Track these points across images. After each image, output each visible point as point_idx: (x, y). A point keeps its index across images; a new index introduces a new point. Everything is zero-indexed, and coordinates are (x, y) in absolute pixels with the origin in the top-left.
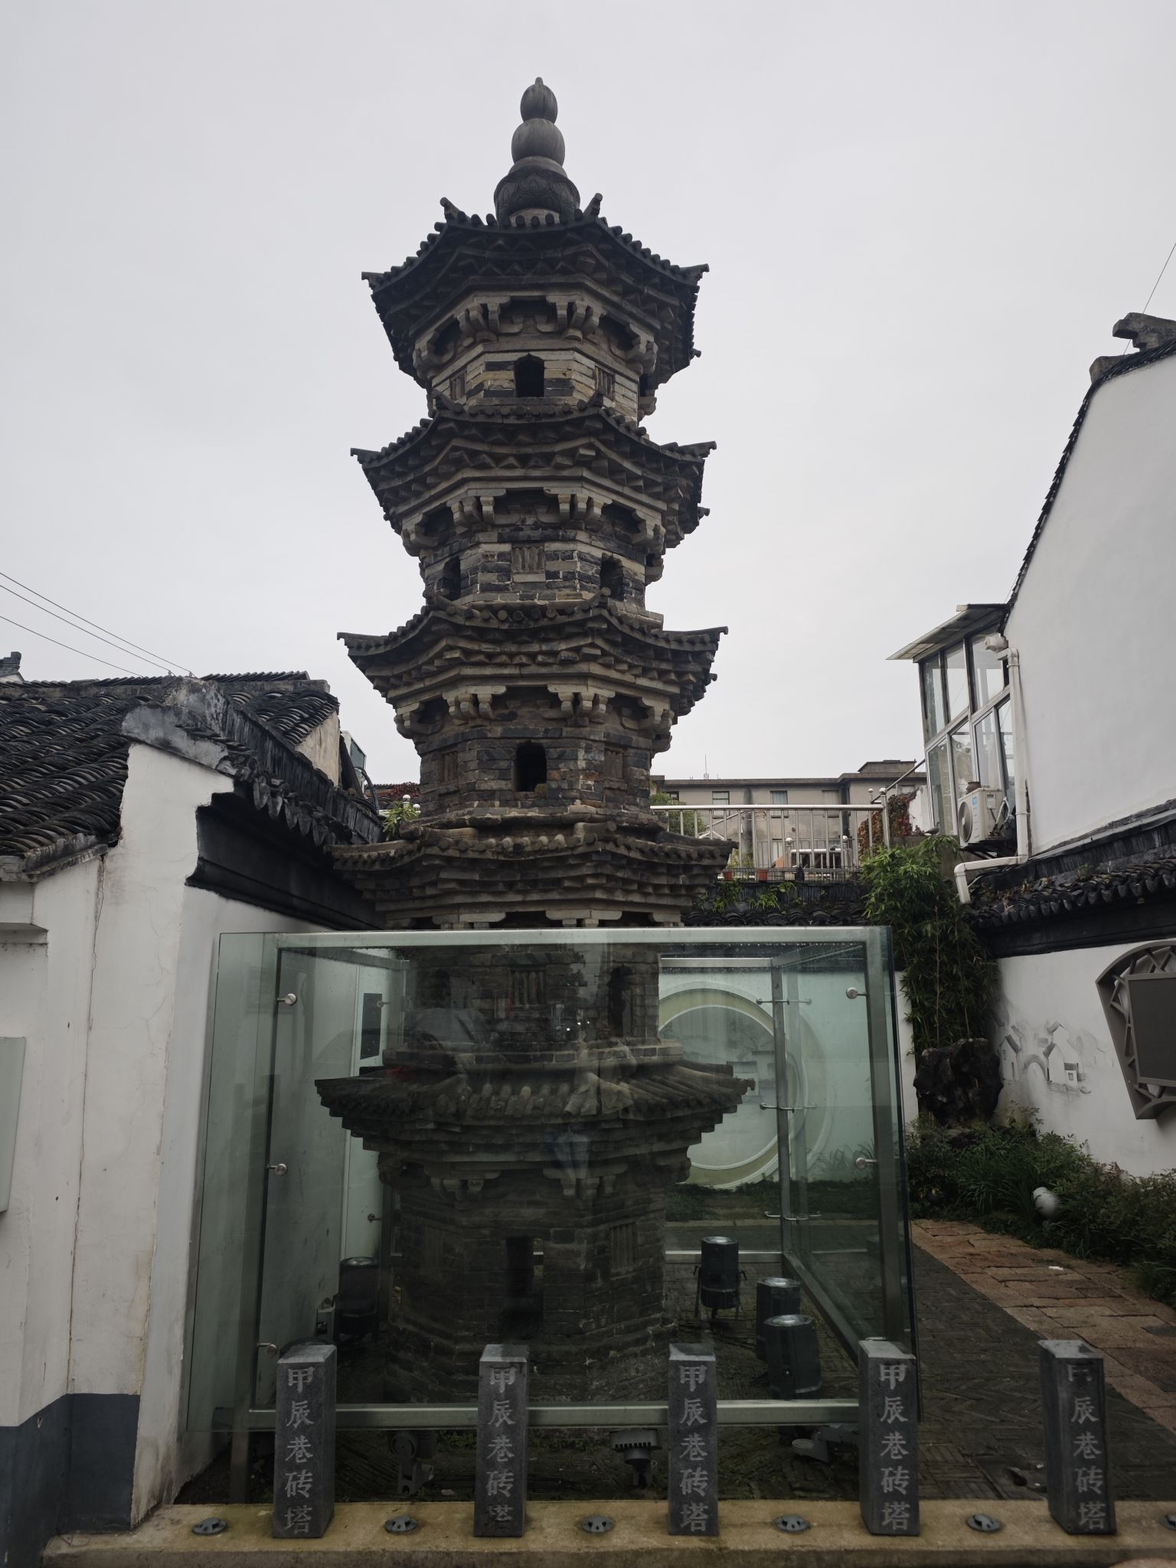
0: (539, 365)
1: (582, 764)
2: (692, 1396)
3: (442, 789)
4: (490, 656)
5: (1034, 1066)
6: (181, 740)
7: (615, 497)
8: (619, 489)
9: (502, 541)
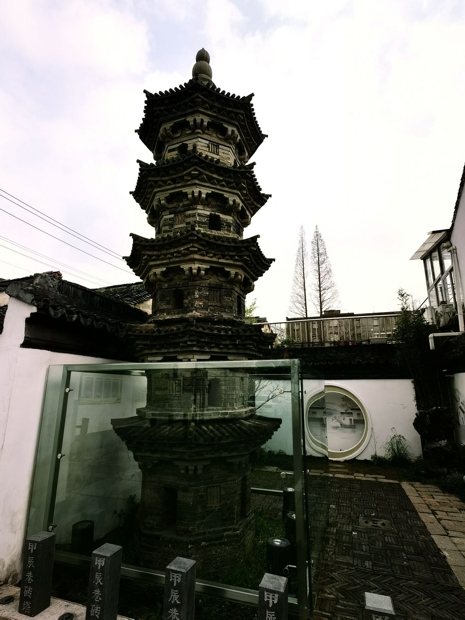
0: (186, 146)
1: (197, 296)
2: (174, 588)
4: (158, 256)
8: (215, 186)
9: (170, 214)
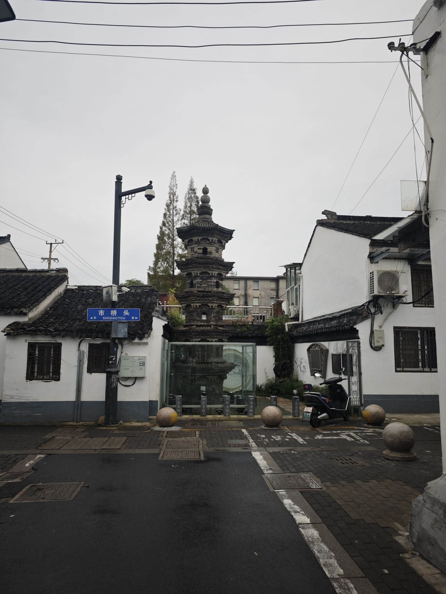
0: (207, 249)
1: (212, 316)
2: (227, 401)
3: (190, 318)
4: (199, 299)
5: (299, 367)
6: (160, 316)
7: (219, 272)
8: (219, 271)
9: (200, 279)
